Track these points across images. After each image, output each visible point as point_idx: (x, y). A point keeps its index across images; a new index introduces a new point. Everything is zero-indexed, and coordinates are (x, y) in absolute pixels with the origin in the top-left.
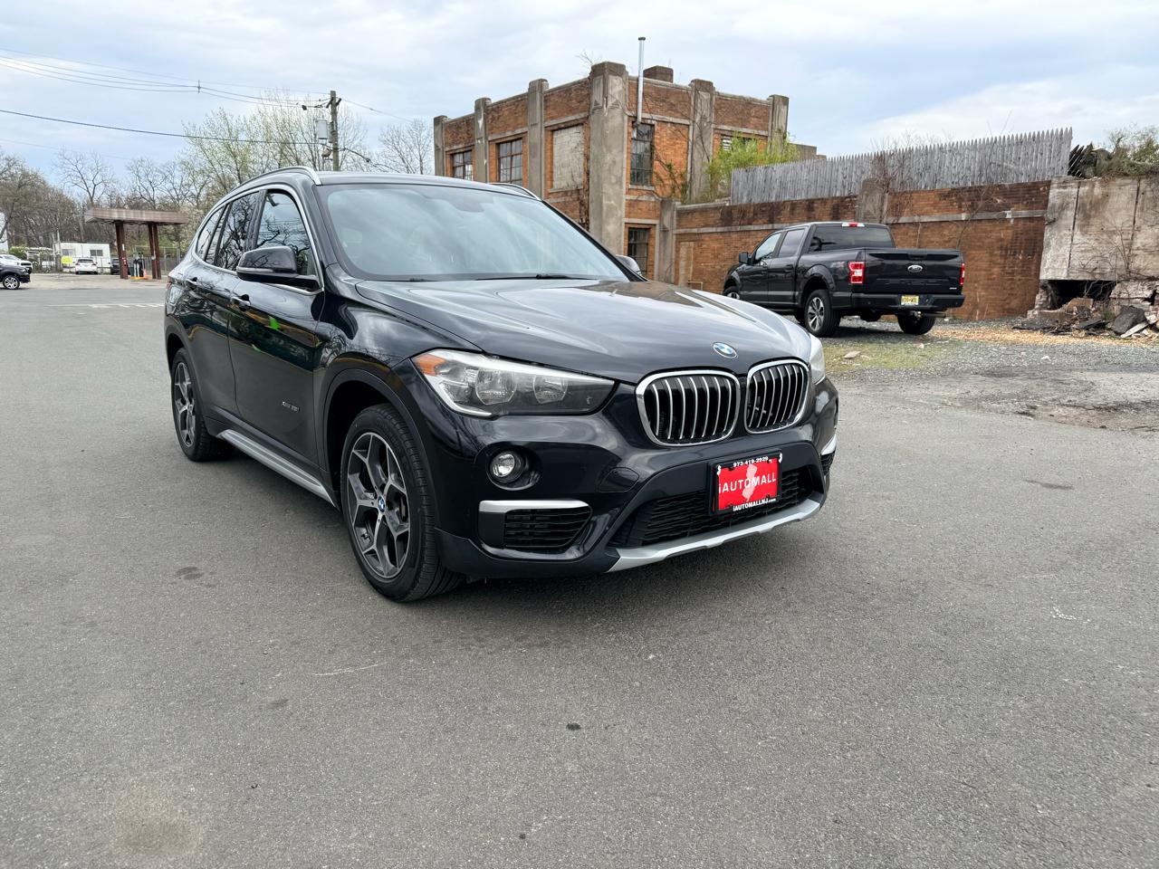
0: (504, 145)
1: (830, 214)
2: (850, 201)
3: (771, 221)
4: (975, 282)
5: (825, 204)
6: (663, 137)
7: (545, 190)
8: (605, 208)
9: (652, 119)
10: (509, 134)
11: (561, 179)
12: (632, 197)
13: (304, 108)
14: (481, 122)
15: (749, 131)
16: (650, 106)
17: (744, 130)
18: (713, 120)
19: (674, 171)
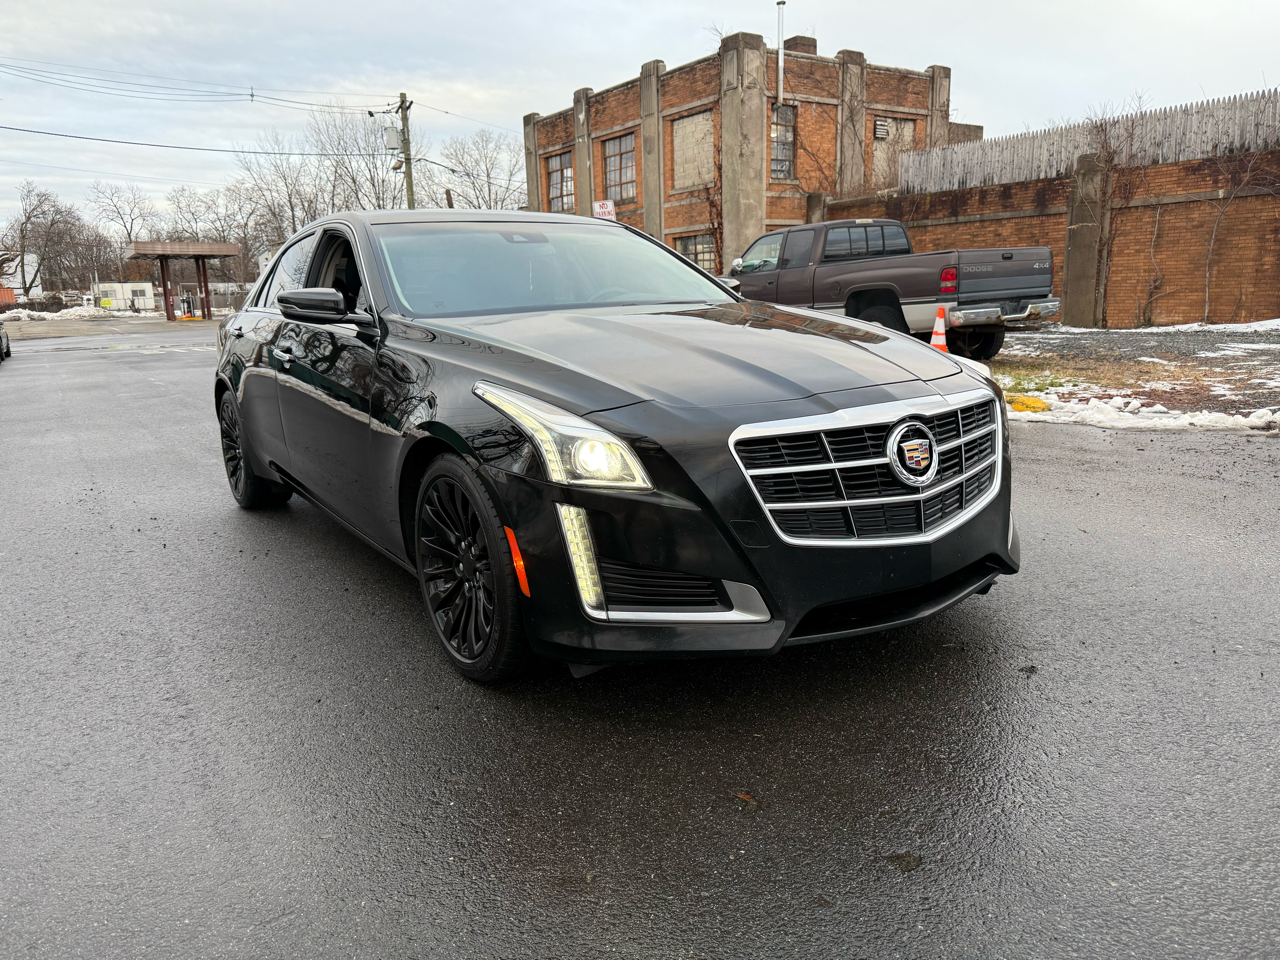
0: (612, 142)
1: (1033, 201)
2: (1060, 184)
3: (955, 213)
5: (1027, 188)
6: (808, 119)
7: (665, 192)
8: (743, 208)
9: (795, 100)
10: (617, 128)
11: (685, 177)
12: (773, 194)
13: (371, 114)
14: (582, 117)
15: (906, 110)
16: (792, 84)
17: (901, 109)
18: (864, 99)
19: (821, 161)
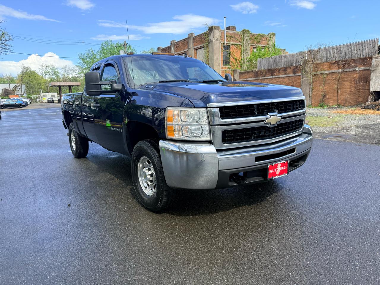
1: (292, 72)
2: (299, 67)
3: (272, 75)
4: (345, 93)
5: (291, 68)
6: (233, 49)
9: (229, 44)
10: (182, 51)
12: (224, 70)
13: (116, 47)
14: (173, 48)
15: (262, 45)
16: (228, 39)
18: (250, 43)
19: (237, 60)
